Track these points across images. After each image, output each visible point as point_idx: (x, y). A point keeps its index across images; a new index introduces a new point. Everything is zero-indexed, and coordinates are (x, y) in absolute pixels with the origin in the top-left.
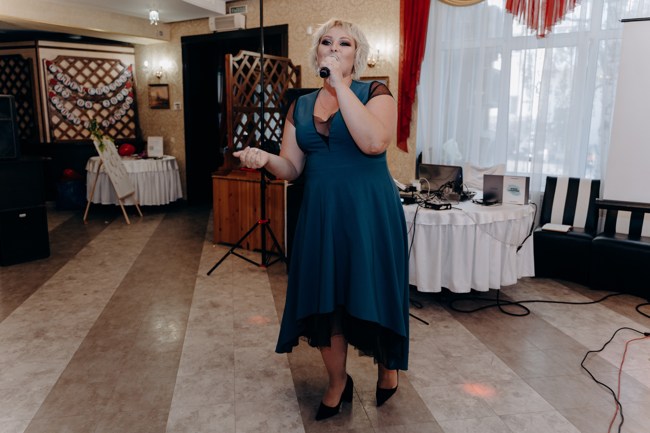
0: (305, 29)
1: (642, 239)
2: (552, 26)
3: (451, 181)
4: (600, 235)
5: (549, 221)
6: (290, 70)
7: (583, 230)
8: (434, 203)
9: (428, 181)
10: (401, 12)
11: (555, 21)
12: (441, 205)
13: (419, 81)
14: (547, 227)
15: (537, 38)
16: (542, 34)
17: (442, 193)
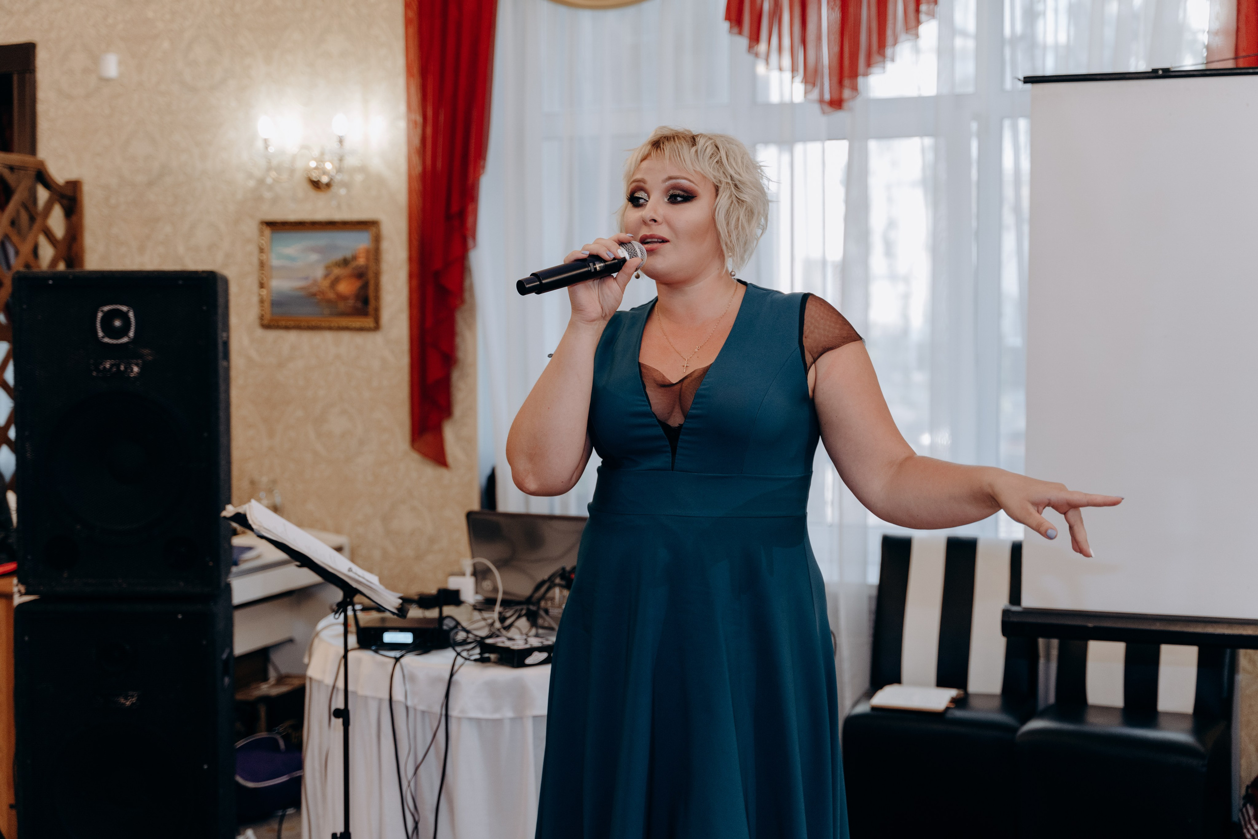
0: (96, 60)
1: (1162, 721)
2: (860, 80)
3: (568, 568)
4: (1042, 715)
5: (895, 678)
6: (43, 195)
7: (996, 703)
8: (508, 644)
9: (498, 568)
10: (408, 22)
11: (869, 64)
12: (530, 651)
13: (474, 237)
14: (888, 697)
15: (824, 113)
16: (836, 97)
17: (539, 608)
